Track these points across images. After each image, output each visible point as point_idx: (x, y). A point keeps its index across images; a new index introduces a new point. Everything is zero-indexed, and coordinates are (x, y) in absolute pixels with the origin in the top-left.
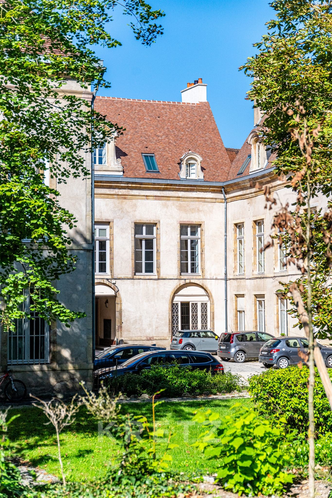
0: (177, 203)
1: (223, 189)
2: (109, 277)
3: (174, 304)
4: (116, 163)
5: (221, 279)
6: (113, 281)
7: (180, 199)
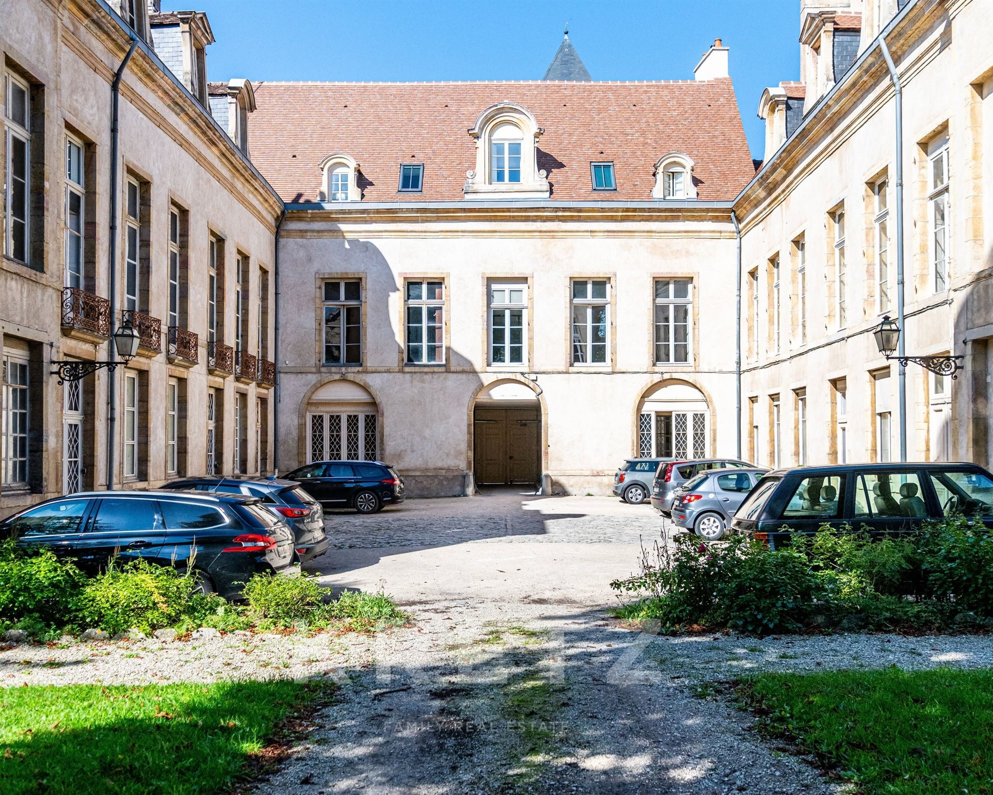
0: (648, 242)
1: (732, 215)
2: (526, 370)
3: (643, 415)
4: (537, 178)
5: (730, 372)
6: (533, 377)
7: (653, 234)
